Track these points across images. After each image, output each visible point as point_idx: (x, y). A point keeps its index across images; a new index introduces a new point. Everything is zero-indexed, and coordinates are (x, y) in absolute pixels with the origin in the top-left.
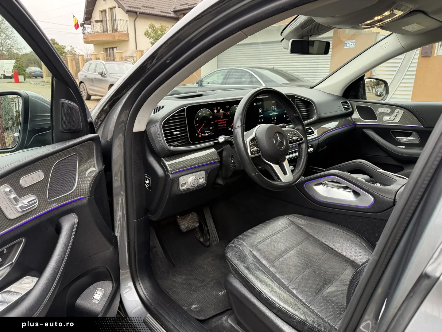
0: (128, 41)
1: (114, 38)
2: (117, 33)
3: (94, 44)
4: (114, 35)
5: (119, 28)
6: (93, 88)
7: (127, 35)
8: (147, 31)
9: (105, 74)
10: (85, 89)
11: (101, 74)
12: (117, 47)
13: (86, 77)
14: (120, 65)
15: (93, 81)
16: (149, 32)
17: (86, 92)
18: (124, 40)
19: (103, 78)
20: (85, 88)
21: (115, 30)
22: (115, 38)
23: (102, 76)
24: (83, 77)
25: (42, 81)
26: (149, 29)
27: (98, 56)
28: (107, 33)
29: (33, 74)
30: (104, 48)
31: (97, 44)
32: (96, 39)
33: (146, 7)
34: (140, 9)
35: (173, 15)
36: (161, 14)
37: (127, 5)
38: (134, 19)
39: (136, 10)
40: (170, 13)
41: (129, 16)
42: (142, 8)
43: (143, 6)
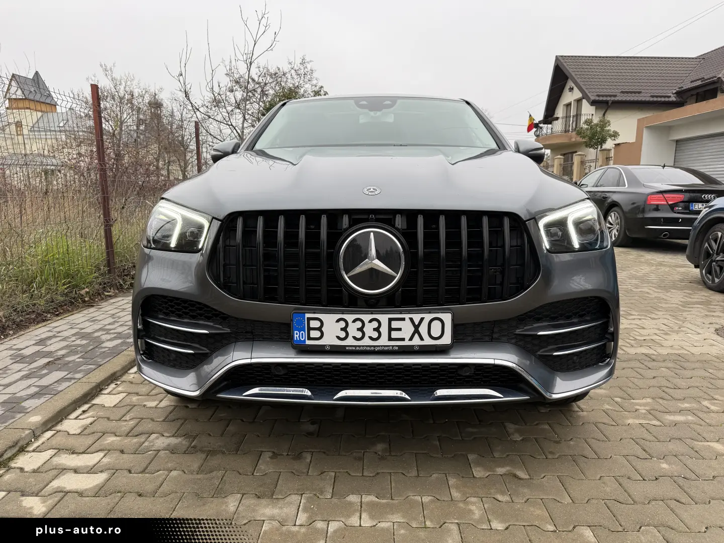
2: (574, 133)
33: (627, 92)
34: (615, 96)
35: (674, 99)
36: (651, 99)
37: (596, 94)
38: (603, 112)
39: (609, 99)
40: (669, 97)
41: (596, 109)
42: (618, 94)
43: (622, 92)
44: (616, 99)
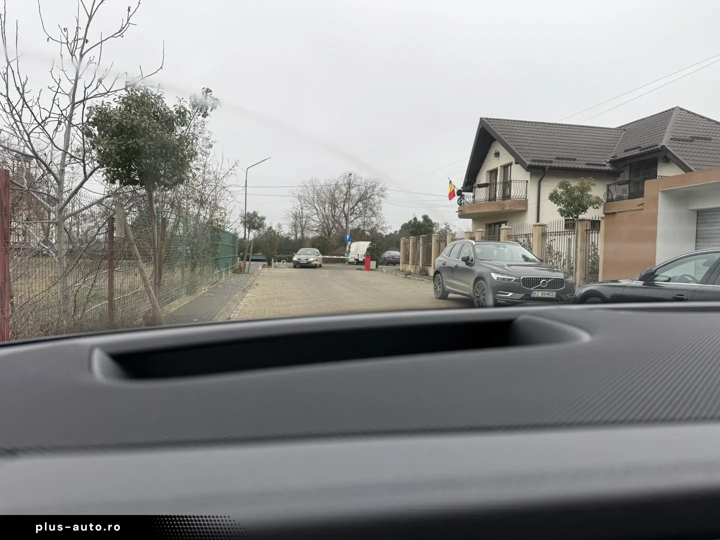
0: (524, 212)
1: (503, 209)
2: (509, 201)
3: (473, 219)
4: (504, 204)
5: (513, 193)
6: (451, 281)
7: (525, 202)
8: (555, 192)
9: (472, 261)
10: (441, 283)
11: (466, 260)
12: (507, 222)
13: (444, 264)
14: (499, 247)
15: (453, 271)
16: (559, 193)
17: (441, 288)
18: (520, 211)
19: (468, 267)
20: (441, 281)
21: (506, 196)
22: (505, 208)
23: (467, 264)
24: (441, 264)
25: (397, 270)
26: (558, 189)
27: (473, 236)
28: (495, 202)
29: (391, 259)
30: (486, 224)
31: (477, 218)
32: (476, 211)
33: (562, 159)
34: (551, 162)
35: (610, 168)
36: (588, 167)
37: (531, 159)
38: (538, 180)
39: (545, 164)
40: (604, 165)
41: (531, 175)
42: (554, 160)
43: (557, 158)
44: (553, 165)
